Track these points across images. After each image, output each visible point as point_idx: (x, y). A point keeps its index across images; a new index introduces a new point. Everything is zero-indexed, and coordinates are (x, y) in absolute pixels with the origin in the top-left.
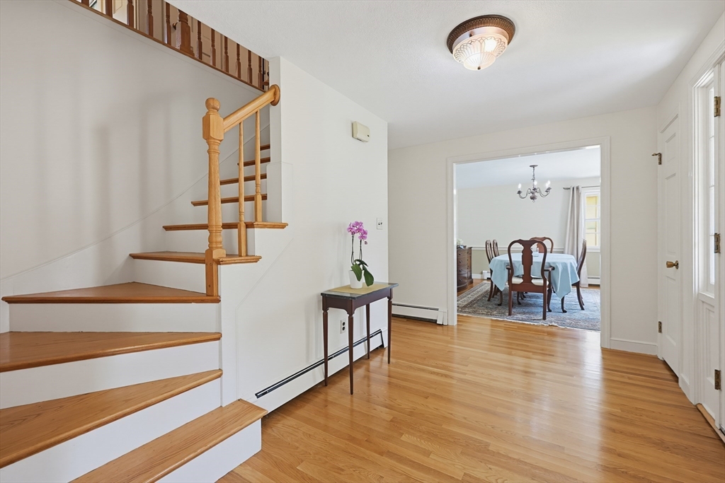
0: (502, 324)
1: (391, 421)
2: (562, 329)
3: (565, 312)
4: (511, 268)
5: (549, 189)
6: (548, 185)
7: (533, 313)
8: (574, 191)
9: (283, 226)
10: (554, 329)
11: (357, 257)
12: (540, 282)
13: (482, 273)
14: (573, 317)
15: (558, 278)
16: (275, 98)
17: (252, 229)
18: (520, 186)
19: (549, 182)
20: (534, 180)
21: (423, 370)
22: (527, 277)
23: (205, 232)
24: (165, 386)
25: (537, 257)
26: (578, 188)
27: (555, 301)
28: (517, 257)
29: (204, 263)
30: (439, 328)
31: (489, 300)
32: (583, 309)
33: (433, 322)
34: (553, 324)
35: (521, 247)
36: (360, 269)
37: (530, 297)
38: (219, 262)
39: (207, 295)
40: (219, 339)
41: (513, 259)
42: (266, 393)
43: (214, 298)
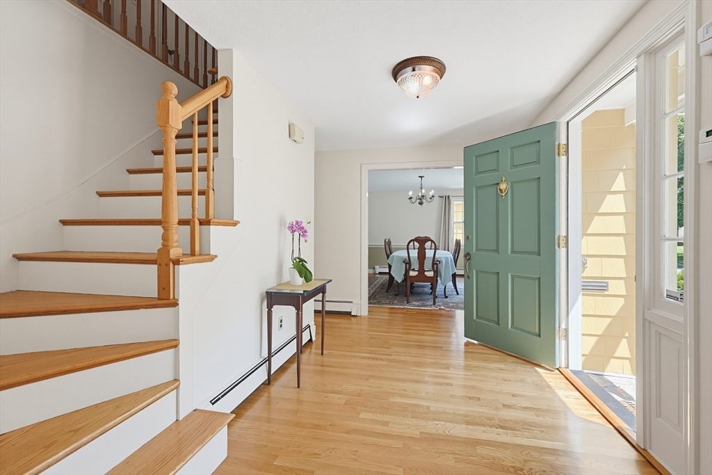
0: (404, 311)
1: (345, 404)
2: (449, 311)
3: (446, 297)
4: (408, 263)
5: (433, 196)
6: (431, 193)
7: (424, 300)
8: (447, 200)
9: (235, 224)
10: (442, 312)
11: (296, 255)
12: (430, 274)
13: (374, 268)
14: (454, 301)
15: (442, 268)
16: (227, 91)
17: (207, 227)
18: (411, 193)
19: (433, 191)
20: (421, 188)
21: (355, 357)
22: (421, 270)
23: (159, 230)
24: (118, 407)
25: (429, 253)
26: (449, 197)
27: (440, 288)
28: (414, 254)
29: (156, 264)
30: (353, 319)
31: (387, 292)
32: (458, 294)
33: (349, 314)
34: (442, 307)
35: (417, 245)
36: (301, 267)
37: (419, 286)
38: (177, 262)
39: (159, 299)
40: (176, 346)
41: (411, 255)
42: (219, 399)
43: (172, 301)
